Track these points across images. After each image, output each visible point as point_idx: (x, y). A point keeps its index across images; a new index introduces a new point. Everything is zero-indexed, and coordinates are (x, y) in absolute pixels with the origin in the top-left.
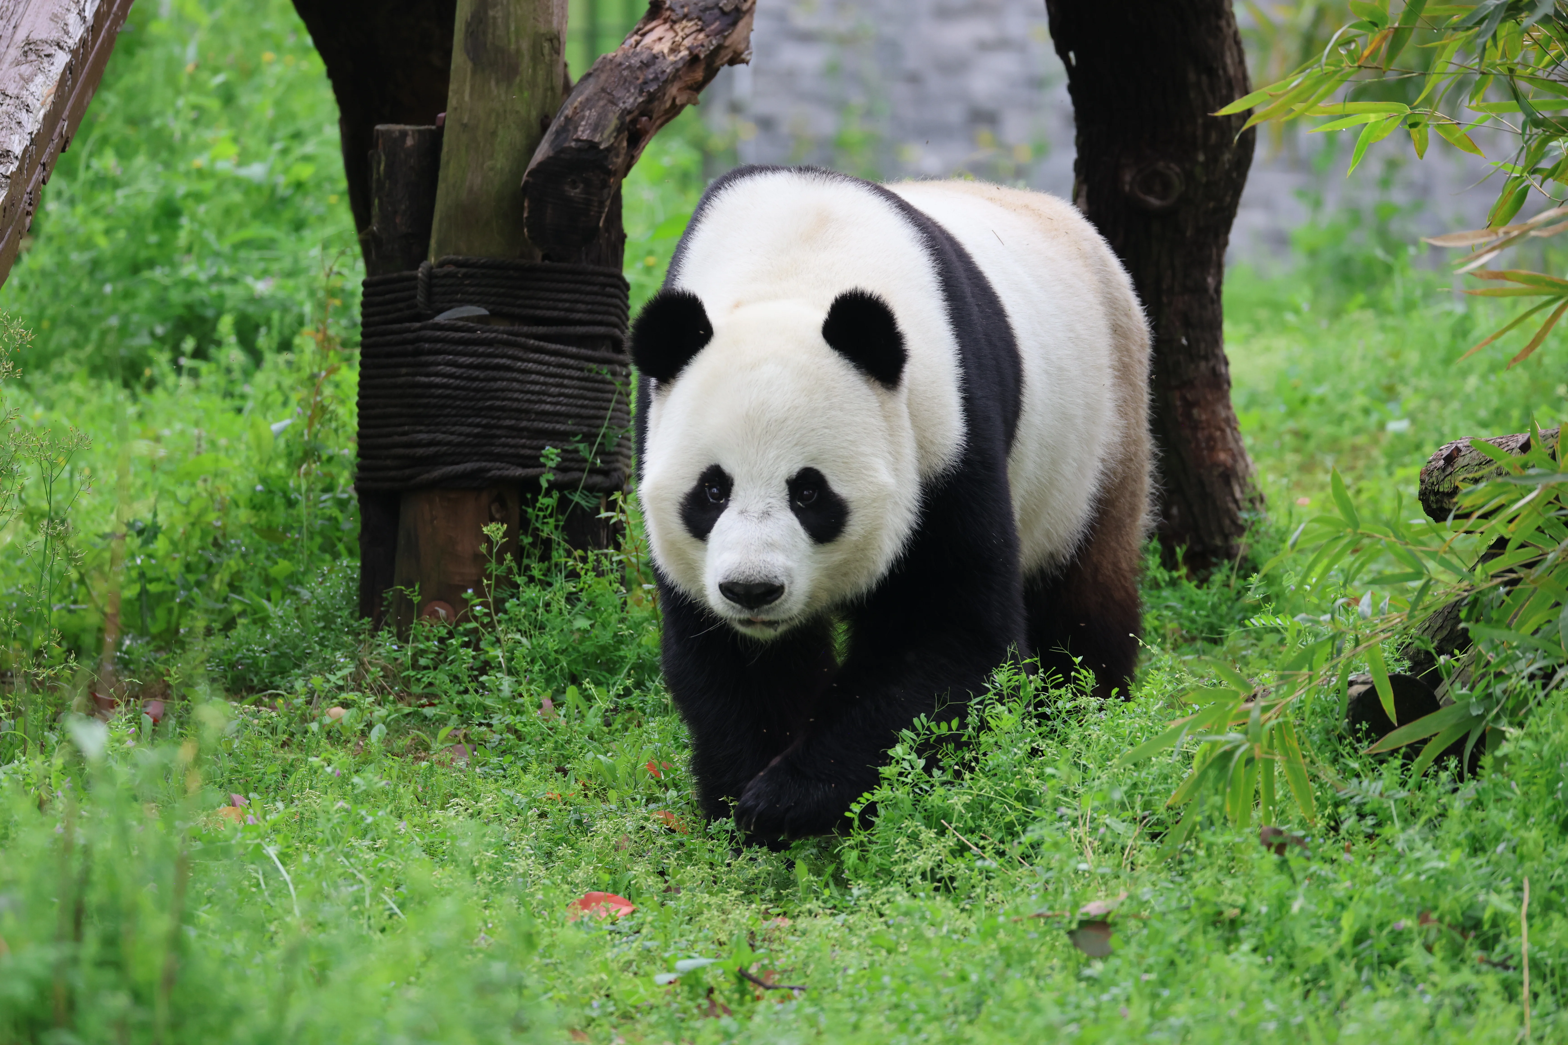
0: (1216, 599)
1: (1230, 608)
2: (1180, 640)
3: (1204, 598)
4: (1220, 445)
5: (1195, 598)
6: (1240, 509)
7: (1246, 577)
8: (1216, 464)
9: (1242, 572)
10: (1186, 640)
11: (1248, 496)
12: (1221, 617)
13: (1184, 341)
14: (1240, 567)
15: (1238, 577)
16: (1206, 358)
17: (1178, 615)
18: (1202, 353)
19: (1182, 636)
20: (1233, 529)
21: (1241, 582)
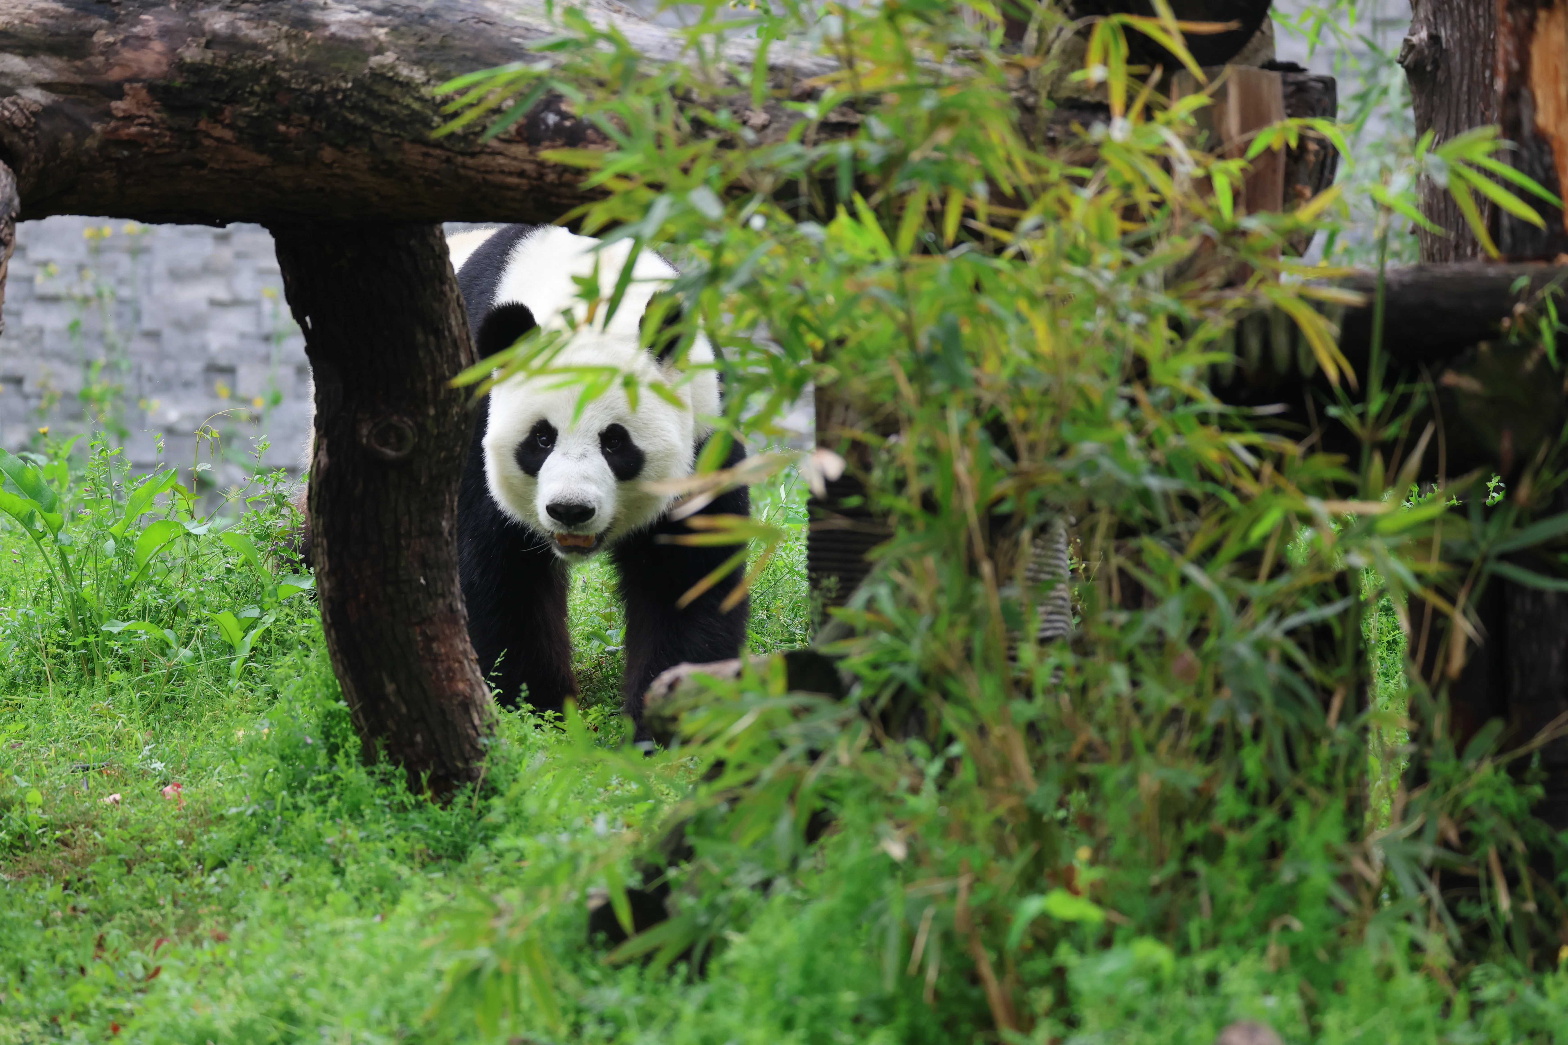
0: (459, 819)
1: (472, 827)
2: (427, 859)
3: (448, 819)
4: (458, 676)
5: (440, 819)
6: (479, 735)
7: (486, 798)
8: (456, 694)
9: (483, 793)
10: (432, 859)
11: (486, 723)
12: (464, 837)
13: (422, 581)
14: (481, 789)
15: (480, 798)
16: (443, 596)
17: (425, 835)
18: (440, 591)
19: (429, 856)
20: (473, 754)
21: (483, 803)
